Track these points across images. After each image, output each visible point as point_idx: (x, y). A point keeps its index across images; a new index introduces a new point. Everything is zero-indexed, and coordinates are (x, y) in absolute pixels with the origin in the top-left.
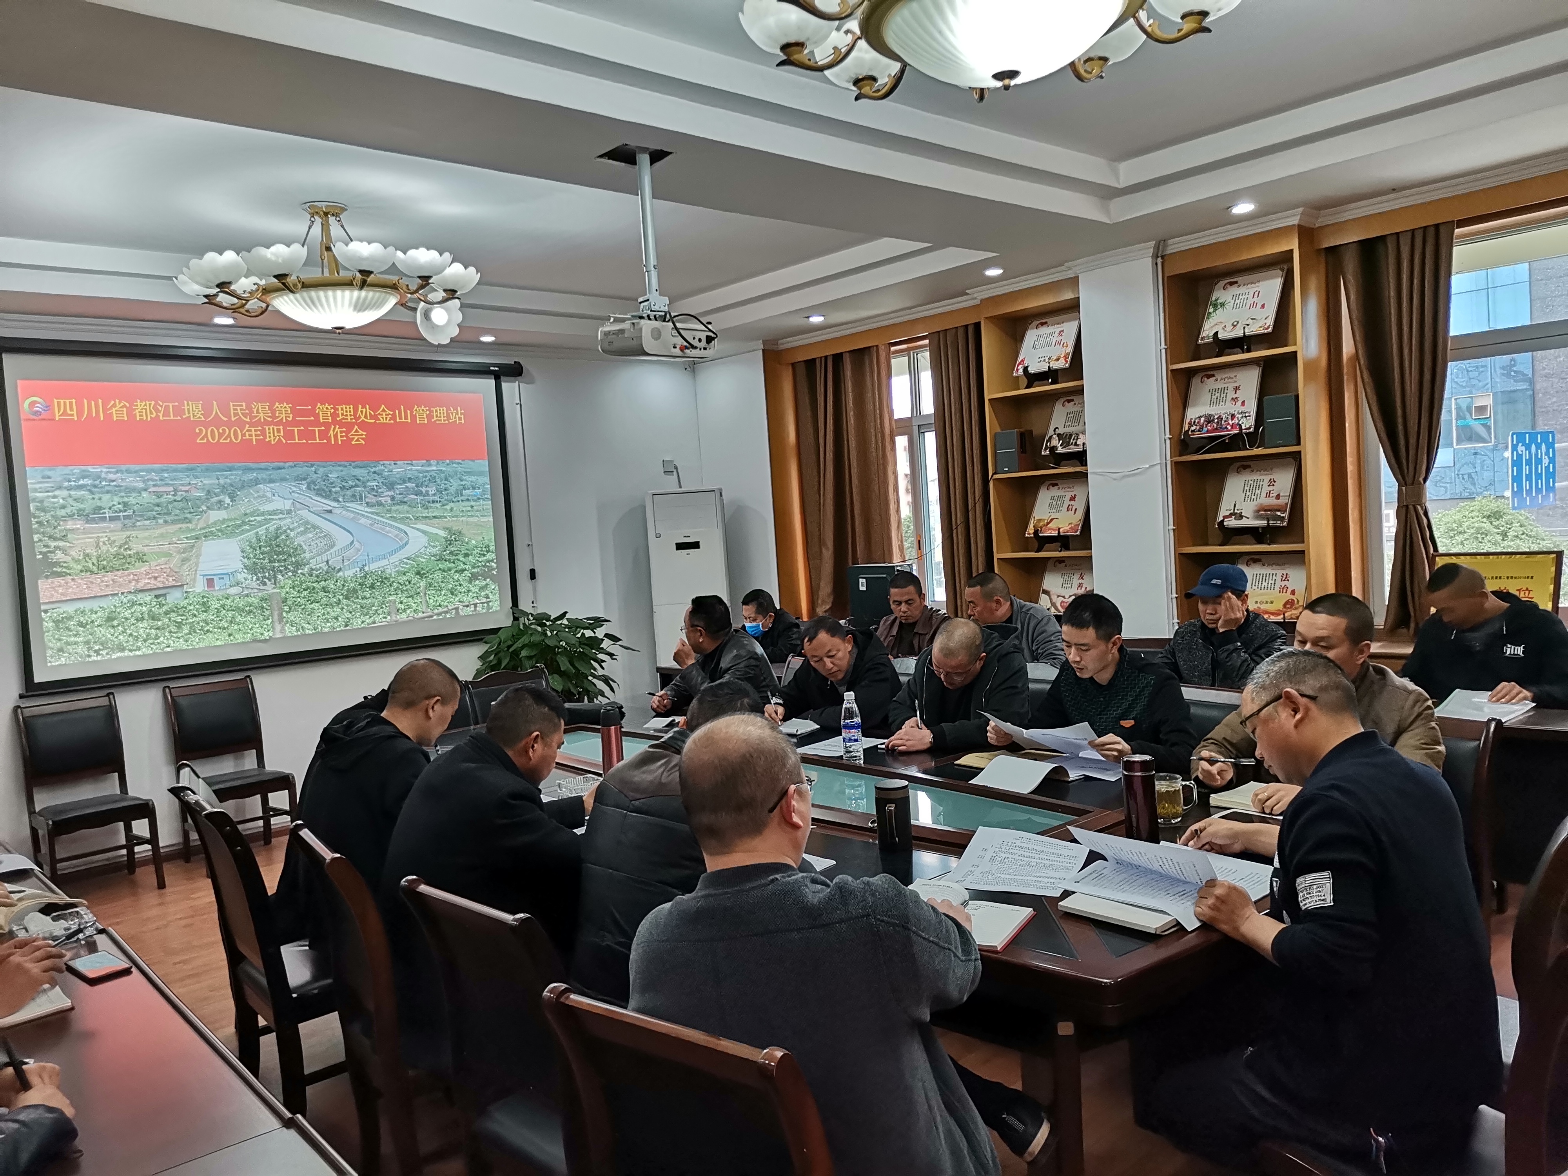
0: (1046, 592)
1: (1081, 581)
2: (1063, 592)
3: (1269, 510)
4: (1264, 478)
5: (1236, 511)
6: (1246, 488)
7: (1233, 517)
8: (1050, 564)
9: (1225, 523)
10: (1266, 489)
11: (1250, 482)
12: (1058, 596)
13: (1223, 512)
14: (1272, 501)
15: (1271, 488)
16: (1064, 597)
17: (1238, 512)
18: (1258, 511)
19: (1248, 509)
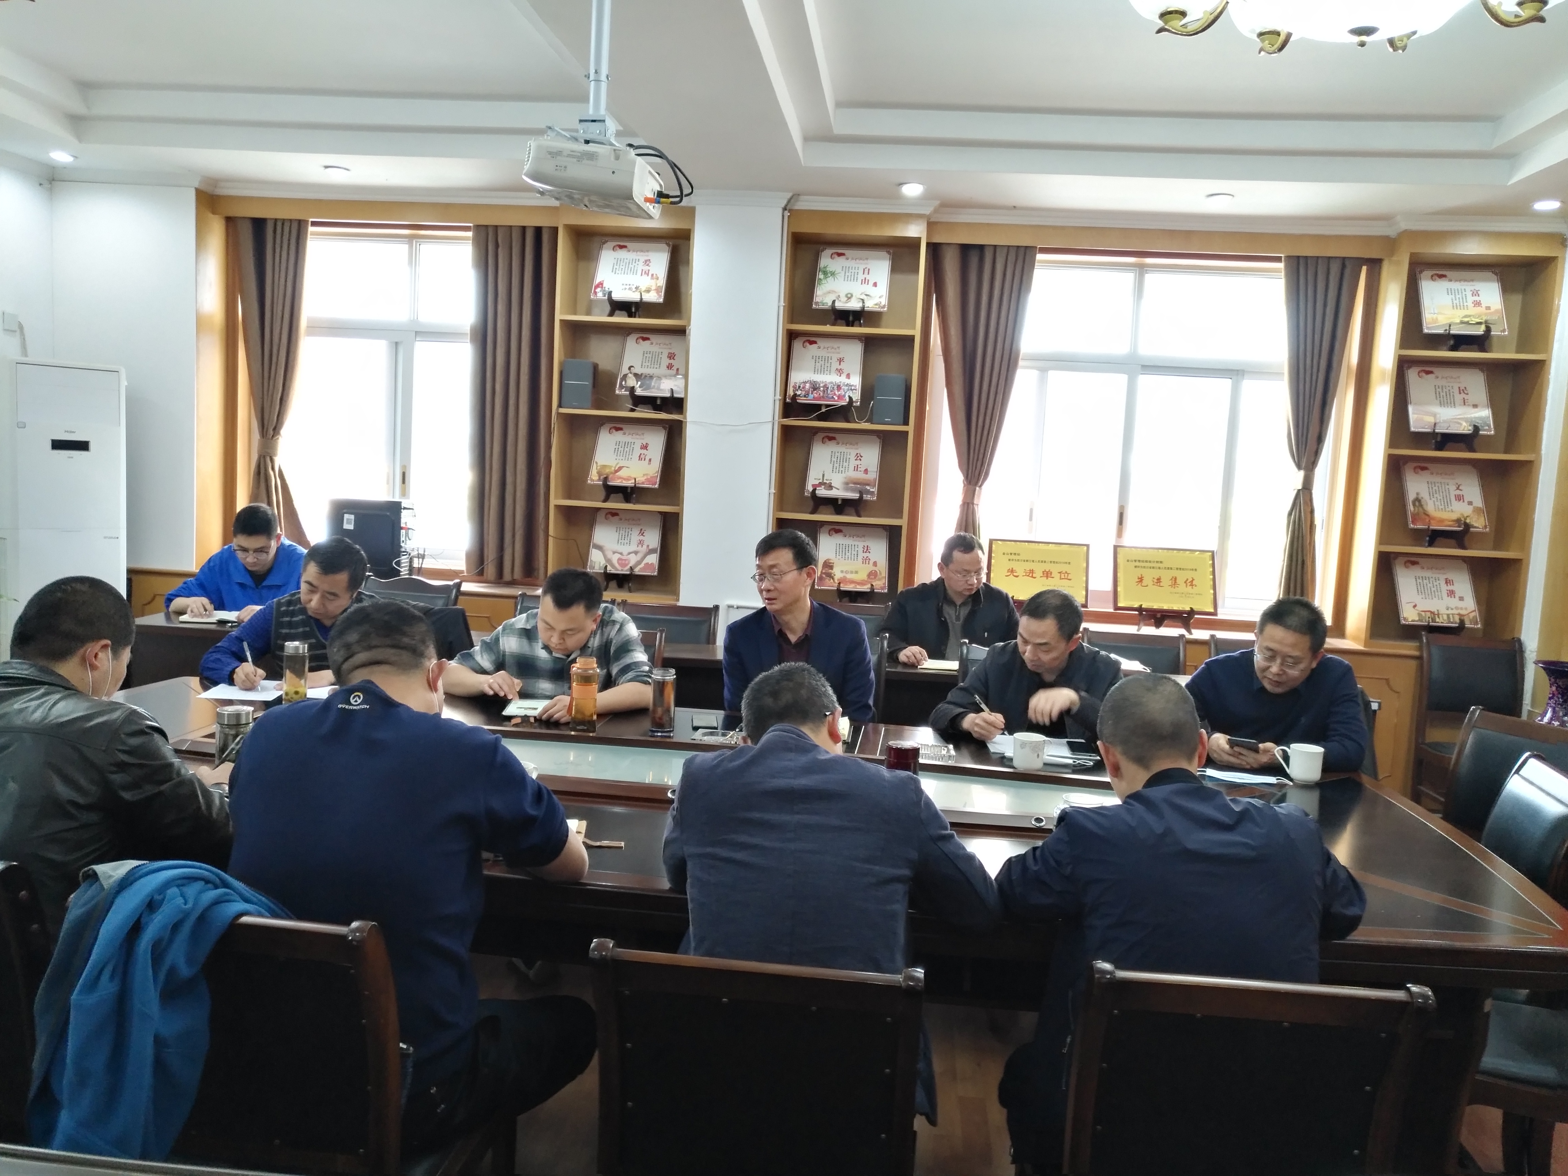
0: (599, 548)
1: (641, 538)
2: (620, 548)
3: (859, 484)
4: (850, 452)
5: (825, 481)
6: (833, 459)
7: (823, 487)
8: (600, 516)
9: (817, 492)
10: (853, 463)
11: (837, 454)
12: (614, 553)
13: (812, 479)
14: (860, 475)
15: (858, 462)
16: (621, 554)
17: (828, 482)
18: (847, 484)
19: (837, 480)
